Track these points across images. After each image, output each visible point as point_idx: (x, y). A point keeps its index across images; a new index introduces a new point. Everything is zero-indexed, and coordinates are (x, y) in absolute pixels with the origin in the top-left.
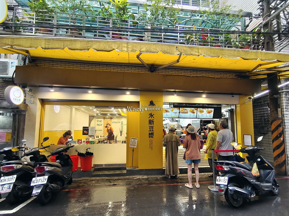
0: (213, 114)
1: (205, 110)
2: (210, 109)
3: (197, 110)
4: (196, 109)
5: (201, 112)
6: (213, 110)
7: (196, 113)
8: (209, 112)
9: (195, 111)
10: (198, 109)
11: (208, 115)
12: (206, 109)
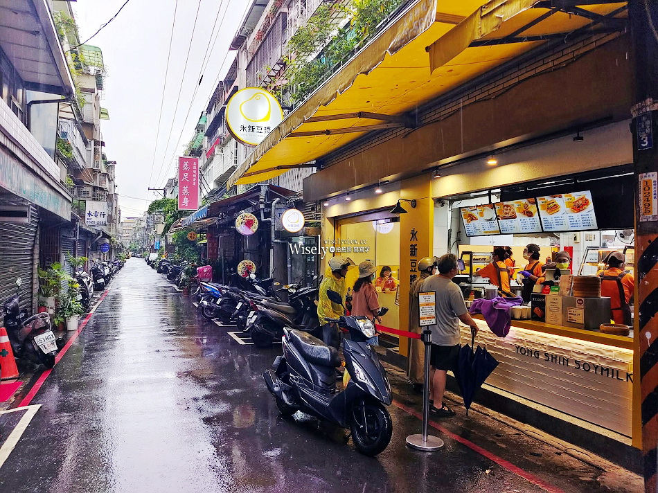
0: (593, 213)
1: (562, 201)
2: (576, 196)
3: (536, 203)
4: (533, 200)
5: (553, 208)
6: (587, 195)
7: (536, 216)
8: (578, 207)
9: (533, 209)
10: (538, 201)
11: (577, 216)
12: (563, 195)
